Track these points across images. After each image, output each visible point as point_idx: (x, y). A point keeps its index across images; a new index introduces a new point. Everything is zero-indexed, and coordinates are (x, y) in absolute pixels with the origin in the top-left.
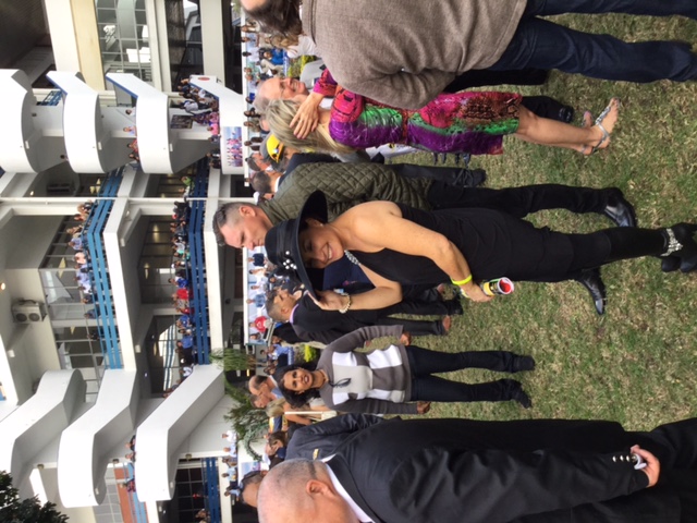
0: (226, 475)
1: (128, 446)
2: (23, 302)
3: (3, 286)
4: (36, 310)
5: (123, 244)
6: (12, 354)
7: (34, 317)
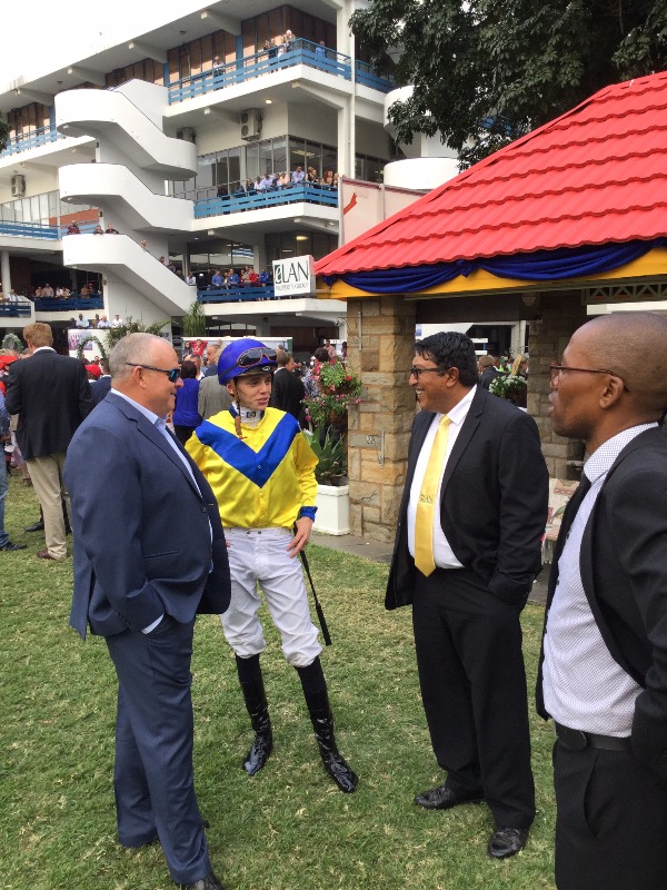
0: (81, 317)
1: (110, 227)
2: (260, 119)
3: (269, 102)
4: (251, 133)
5: (296, 221)
6: (207, 112)
7: (245, 130)
